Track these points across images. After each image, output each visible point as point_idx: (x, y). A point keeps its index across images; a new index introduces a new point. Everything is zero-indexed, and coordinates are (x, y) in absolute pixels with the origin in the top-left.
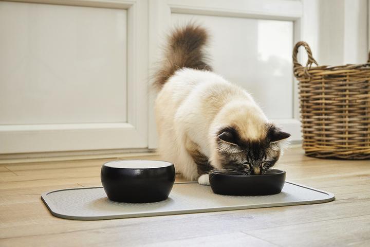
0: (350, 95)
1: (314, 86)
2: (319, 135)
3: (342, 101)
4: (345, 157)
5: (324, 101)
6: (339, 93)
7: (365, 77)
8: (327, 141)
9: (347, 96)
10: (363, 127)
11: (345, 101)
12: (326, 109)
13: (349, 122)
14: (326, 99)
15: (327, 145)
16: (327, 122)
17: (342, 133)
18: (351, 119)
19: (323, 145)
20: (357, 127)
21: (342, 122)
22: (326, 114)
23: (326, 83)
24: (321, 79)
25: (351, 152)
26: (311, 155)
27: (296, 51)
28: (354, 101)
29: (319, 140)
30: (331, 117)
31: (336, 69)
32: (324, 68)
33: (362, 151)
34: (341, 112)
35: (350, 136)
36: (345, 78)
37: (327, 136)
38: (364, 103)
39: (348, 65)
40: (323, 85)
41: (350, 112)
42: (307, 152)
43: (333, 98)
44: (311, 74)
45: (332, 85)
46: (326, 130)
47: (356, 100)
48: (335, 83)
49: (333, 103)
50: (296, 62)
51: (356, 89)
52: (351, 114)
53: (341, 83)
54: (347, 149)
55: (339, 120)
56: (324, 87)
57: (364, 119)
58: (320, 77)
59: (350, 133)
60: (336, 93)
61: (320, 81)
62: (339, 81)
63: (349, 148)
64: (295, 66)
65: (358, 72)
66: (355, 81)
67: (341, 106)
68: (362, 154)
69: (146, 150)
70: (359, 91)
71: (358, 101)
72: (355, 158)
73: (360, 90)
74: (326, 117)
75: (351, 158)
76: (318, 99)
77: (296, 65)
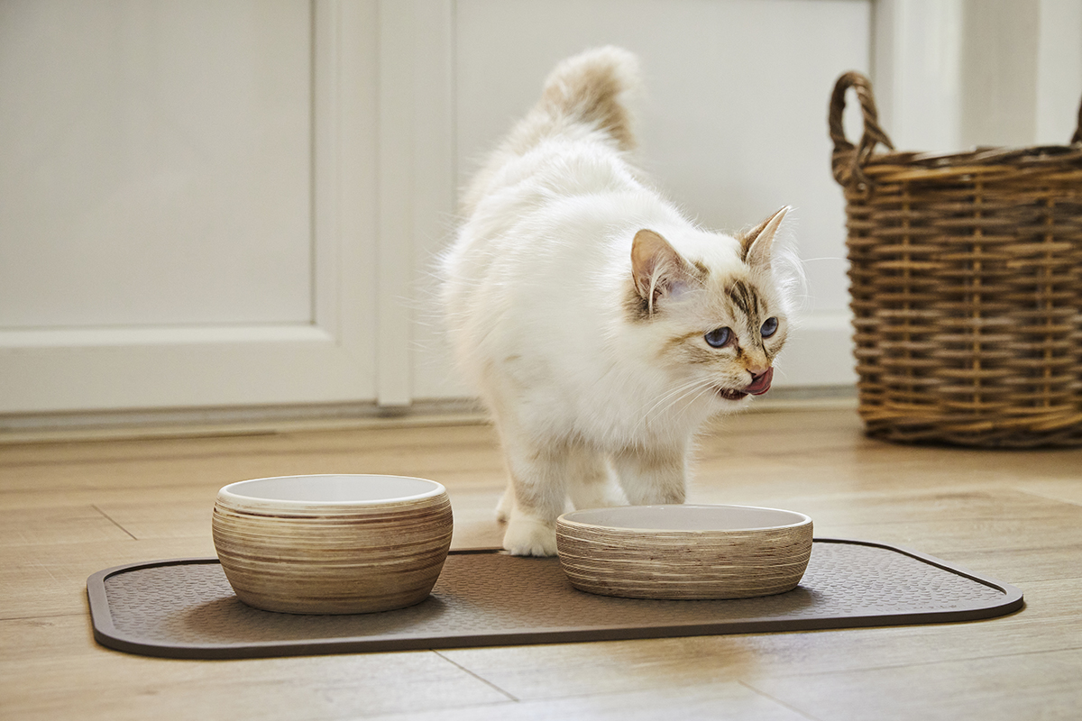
0: (986, 247)
1: (880, 215)
4: (973, 441)
5: (906, 264)
6: (953, 239)
8: (918, 388)
9: (977, 249)
10: (1027, 346)
11: (970, 263)
12: (914, 290)
13: (985, 331)
14: (915, 257)
15: (917, 402)
18: (991, 322)
20: (1009, 346)
22: (914, 305)
23: (913, 207)
24: (899, 193)
27: (838, 103)
28: (1000, 265)
29: (896, 387)
30: (927, 314)
31: (942, 162)
32: (907, 160)
33: (1024, 421)
34: (958, 297)
35: (987, 373)
36: (967, 193)
37: (918, 372)
38: (1032, 272)
39: (980, 151)
40: (906, 212)
41: (986, 298)
42: (870, 423)
43: (933, 253)
44: (873, 177)
45: (932, 214)
46: (916, 354)
47: (1005, 261)
48: (942, 206)
49: (934, 270)
50: (839, 138)
51: (1005, 227)
52: (990, 306)
53: (957, 207)
54: (977, 416)
56: (907, 218)
57: (1033, 321)
58: (895, 188)
59: (986, 364)
60: (942, 239)
61: (894, 199)
62: (953, 200)
63: (984, 412)
66: (1000, 199)
67: (959, 280)
68: (1026, 432)
70: (1015, 234)
71: (1011, 264)
73: (1020, 230)
74: (914, 313)
76: (891, 257)
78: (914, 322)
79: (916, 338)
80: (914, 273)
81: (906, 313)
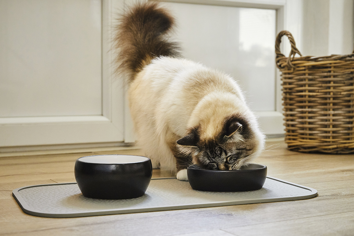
0: (334, 87)
1: (298, 77)
2: (303, 129)
3: (326, 93)
4: (329, 151)
5: (307, 93)
6: (323, 85)
7: (350, 68)
8: (310, 134)
9: (332, 88)
10: (348, 120)
11: (329, 93)
12: (309, 102)
13: (334, 115)
14: (310, 91)
15: (310, 139)
16: (310, 115)
17: (326, 126)
18: (336, 112)
19: (306, 139)
20: (341, 120)
21: (326, 115)
22: (309, 107)
23: (309, 74)
24: (305, 70)
25: (335, 146)
26: (294, 149)
27: (278, 41)
28: (339, 93)
29: (302, 134)
30: (314, 110)
31: (320, 59)
32: (308, 59)
33: (347, 145)
34: (325, 104)
35: (335, 129)
36: (329, 69)
37: (311, 129)
38: (349, 95)
39: (333, 56)
40: (307, 76)
41: (334, 104)
42: (289, 147)
43: (316, 90)
44: (294, 65)
45: (316, 77)
46: (310, 123)
47: (341, 92)
48: (318, 75)
49: (317, 95)
50: (278, 53)
51: (340, 81)
52: (336, 107)
53: (325, 74)
54: (331, 143)
55: (323, 112)
56: (307, 78)
57: (349, 112)
58: (303, 68)
59: (334, 126)
60: (320, 85)
61: (303, 72)
62: (323, 72)
63: (333, 142)
64: (277, 57)
65: (343, 63)
66: (339, 72)
67: (326, 99)
68: (347, 148)
69: (123, 144)
70: (344, 83)
71: (342, 93)
72: (339, 152)
73: (346, 82)
74: (310, 110)
75: (335, 153)
76: (302, 91)
77: (279, 55)
78: (309, 112)
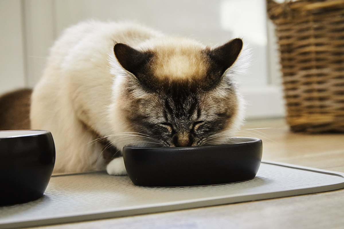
1: (298, 27)
3: (341, 46)
5: (313, 49)
8: (322, 107)
12: (318, 60)
14: (317, 45)
15: (322, 113)
16: (320, 79)
19: (316, 113)
21: (342, 77)
22: (318, 67)
23: (315, 21)
29: (311, 107)
30: (325, 71)
37: (321, 99)
40: (312, 24)
44: (293, 9)
46: (320, 91)
56: (312, 27)
60: (331, 35)
64: (268, 4)
67: (340, 54)
74: (319, 71)
78: (319, 75)
79: (320, 83)
80: (317, 53)
81: (314, 71)
